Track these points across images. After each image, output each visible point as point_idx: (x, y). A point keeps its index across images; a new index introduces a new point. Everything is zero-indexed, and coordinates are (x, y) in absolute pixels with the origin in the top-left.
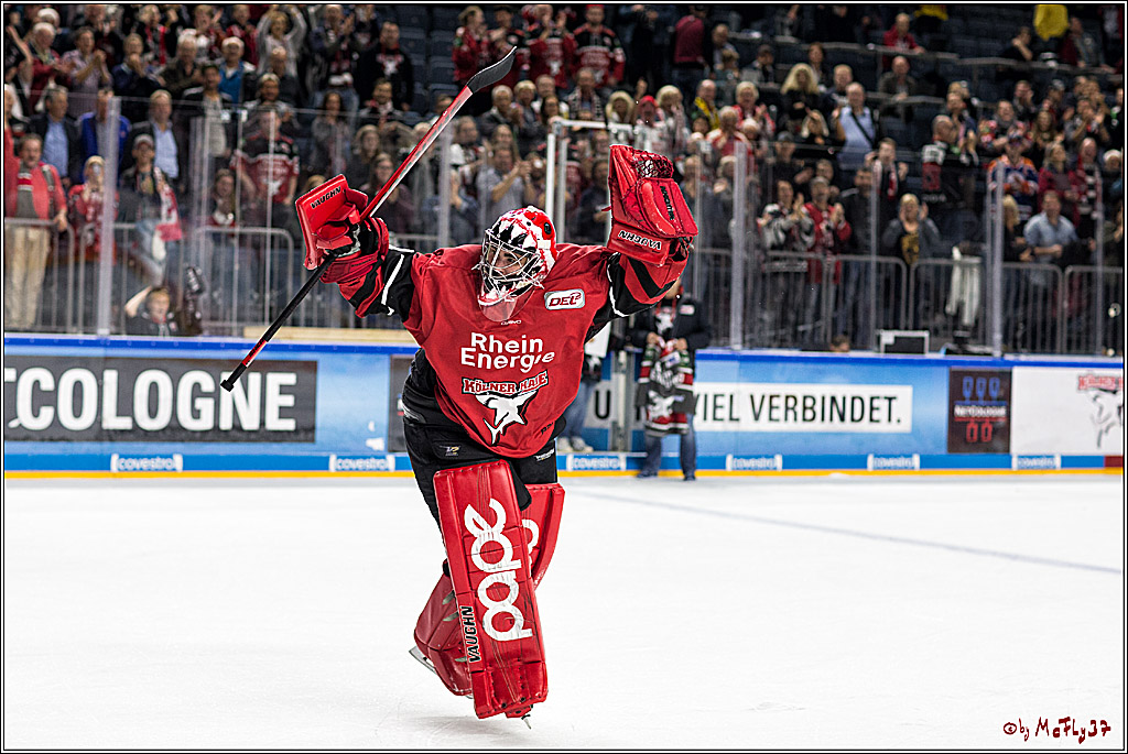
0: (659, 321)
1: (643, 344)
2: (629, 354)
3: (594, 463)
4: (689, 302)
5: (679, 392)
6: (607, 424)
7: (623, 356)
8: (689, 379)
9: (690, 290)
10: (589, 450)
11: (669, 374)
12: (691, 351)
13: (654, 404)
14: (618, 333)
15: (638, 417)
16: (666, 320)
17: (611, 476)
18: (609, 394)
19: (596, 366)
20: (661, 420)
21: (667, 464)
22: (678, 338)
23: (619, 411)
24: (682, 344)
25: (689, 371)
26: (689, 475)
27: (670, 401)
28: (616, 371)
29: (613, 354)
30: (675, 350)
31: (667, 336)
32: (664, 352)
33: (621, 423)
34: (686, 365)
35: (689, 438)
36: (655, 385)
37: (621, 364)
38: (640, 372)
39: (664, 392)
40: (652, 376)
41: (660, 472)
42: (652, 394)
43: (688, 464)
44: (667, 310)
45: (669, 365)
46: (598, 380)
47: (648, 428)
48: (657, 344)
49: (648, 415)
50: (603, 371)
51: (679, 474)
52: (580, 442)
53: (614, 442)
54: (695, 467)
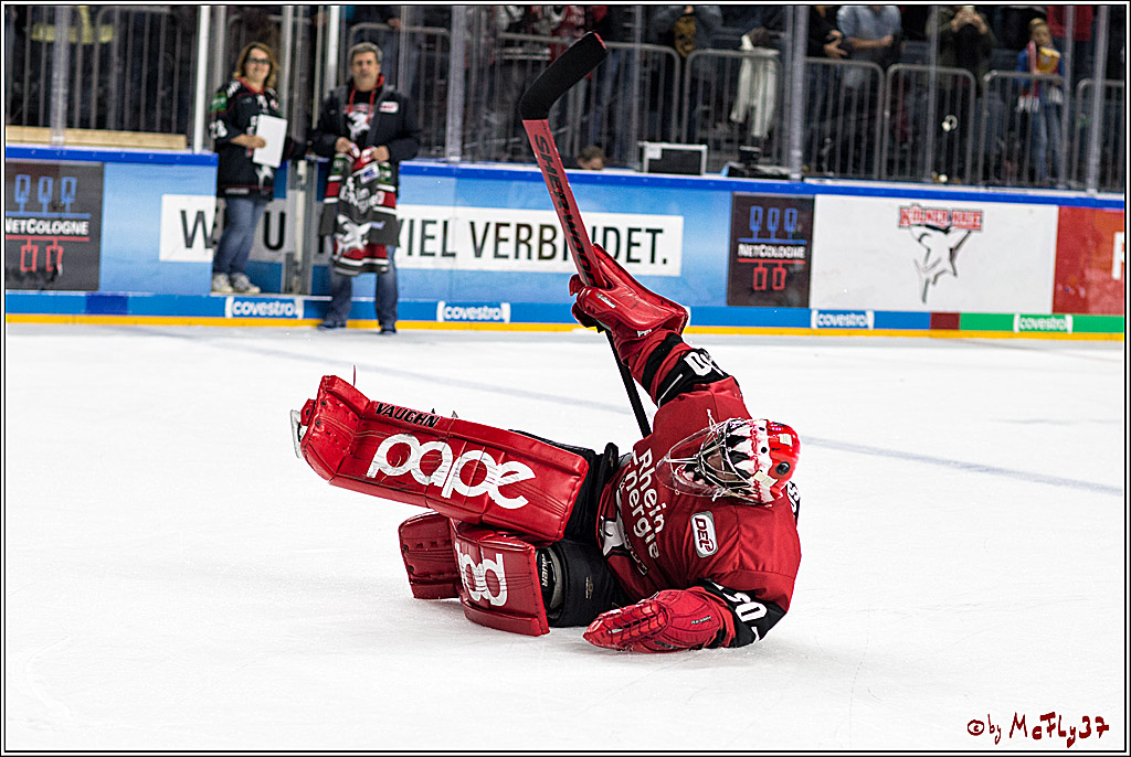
0: (353, 122)
1: (331, 152)
2: (310, 164)
3: (261, 308)
4: (391, 97)
5: (378, 217)
6: (279, 257)
7: (302, 166)
8: (391, 200)
9: (394, 80)
10: (256, 290)
11: (365, 191)
12: (393, 161)
13: (345, 233)
14: (298, 137)
15: (321, 249)
16: (361, 121)
17: (284, 325)
18: (282, 216)
19: (266, 178)
20: (353, 254)
21: (358, 312)
22: (377, 146)
23: (296, 239)
24: (382, 153)
25: (391, 189)
26: (387, 328)
27: (365, 228)
28: (293, 188)
29: (289, 163)
30: (374, 161)
31: (362, 141)
32: (358, 163)
33: (299, 257)
34: (387, 181)
35: (388, 278)
36: (346, 208)
37: (300, 178)
38: (325, 189)
39: (359, 217)
40: (342, 196)
41: (348, 322)
42: (342, 219)
43: (386, 312)
44: (362, 107)
45: (364, 180)
46: (270, 198)
47: (337, 264)
48: (349, 153)
49: (335, 247)
50: (275, 186)
51: (374, 326)
52: (243, 280)
53: (288, 280)
54: (396, 317)
